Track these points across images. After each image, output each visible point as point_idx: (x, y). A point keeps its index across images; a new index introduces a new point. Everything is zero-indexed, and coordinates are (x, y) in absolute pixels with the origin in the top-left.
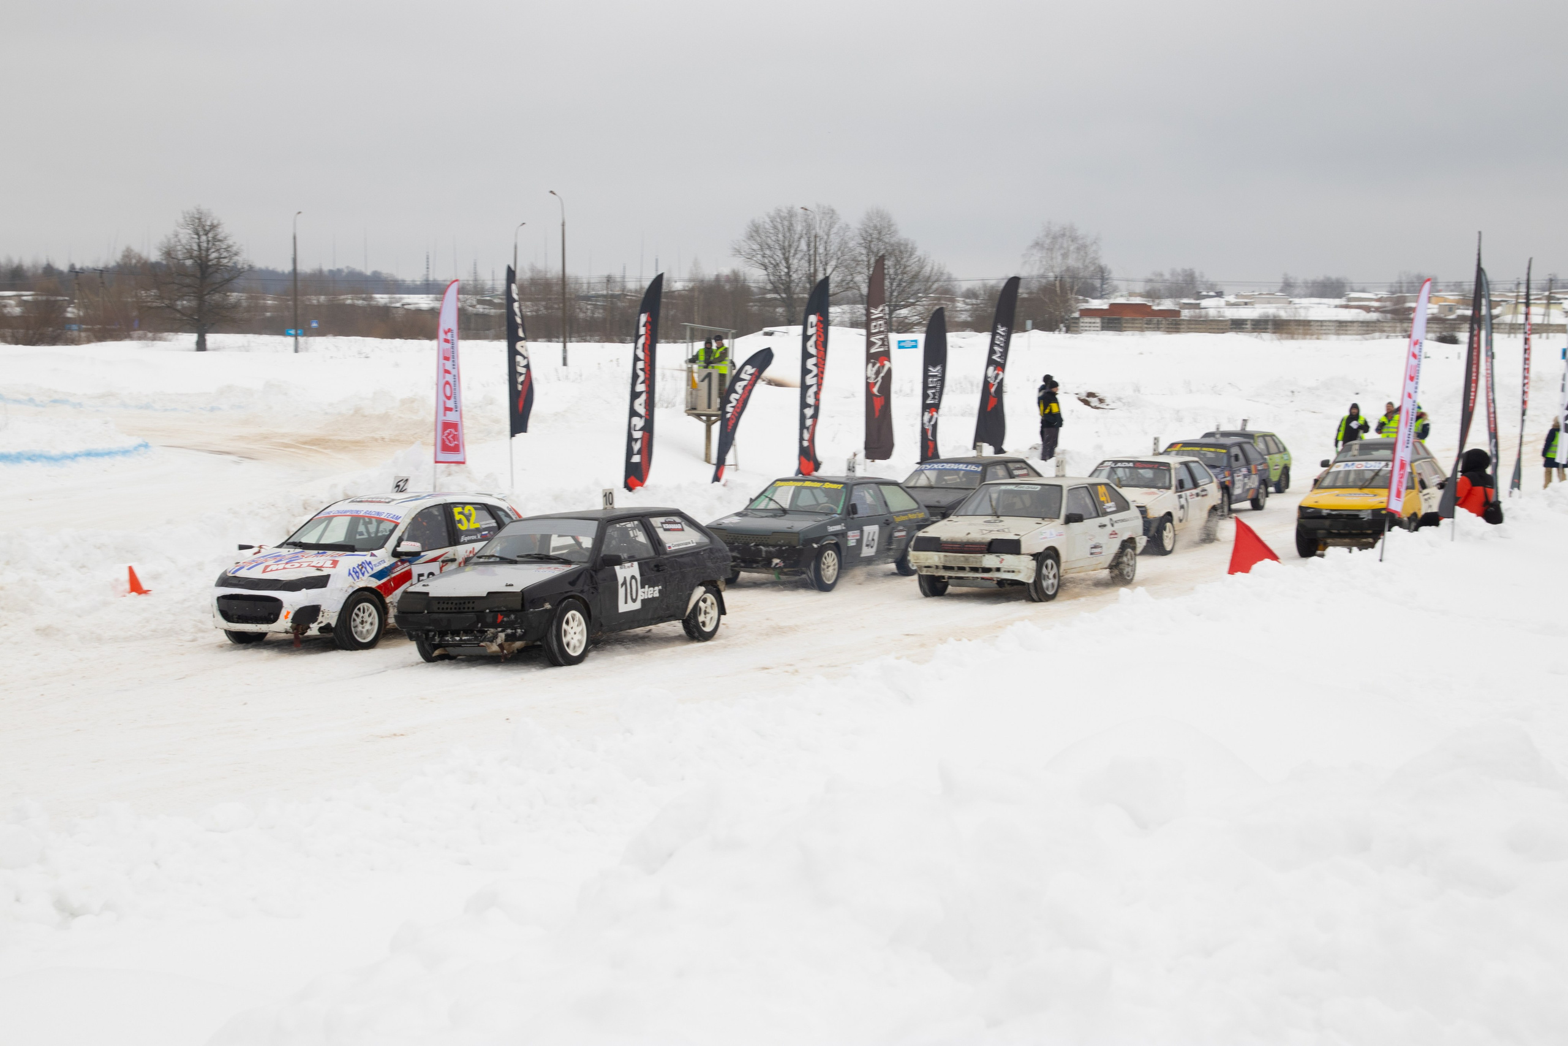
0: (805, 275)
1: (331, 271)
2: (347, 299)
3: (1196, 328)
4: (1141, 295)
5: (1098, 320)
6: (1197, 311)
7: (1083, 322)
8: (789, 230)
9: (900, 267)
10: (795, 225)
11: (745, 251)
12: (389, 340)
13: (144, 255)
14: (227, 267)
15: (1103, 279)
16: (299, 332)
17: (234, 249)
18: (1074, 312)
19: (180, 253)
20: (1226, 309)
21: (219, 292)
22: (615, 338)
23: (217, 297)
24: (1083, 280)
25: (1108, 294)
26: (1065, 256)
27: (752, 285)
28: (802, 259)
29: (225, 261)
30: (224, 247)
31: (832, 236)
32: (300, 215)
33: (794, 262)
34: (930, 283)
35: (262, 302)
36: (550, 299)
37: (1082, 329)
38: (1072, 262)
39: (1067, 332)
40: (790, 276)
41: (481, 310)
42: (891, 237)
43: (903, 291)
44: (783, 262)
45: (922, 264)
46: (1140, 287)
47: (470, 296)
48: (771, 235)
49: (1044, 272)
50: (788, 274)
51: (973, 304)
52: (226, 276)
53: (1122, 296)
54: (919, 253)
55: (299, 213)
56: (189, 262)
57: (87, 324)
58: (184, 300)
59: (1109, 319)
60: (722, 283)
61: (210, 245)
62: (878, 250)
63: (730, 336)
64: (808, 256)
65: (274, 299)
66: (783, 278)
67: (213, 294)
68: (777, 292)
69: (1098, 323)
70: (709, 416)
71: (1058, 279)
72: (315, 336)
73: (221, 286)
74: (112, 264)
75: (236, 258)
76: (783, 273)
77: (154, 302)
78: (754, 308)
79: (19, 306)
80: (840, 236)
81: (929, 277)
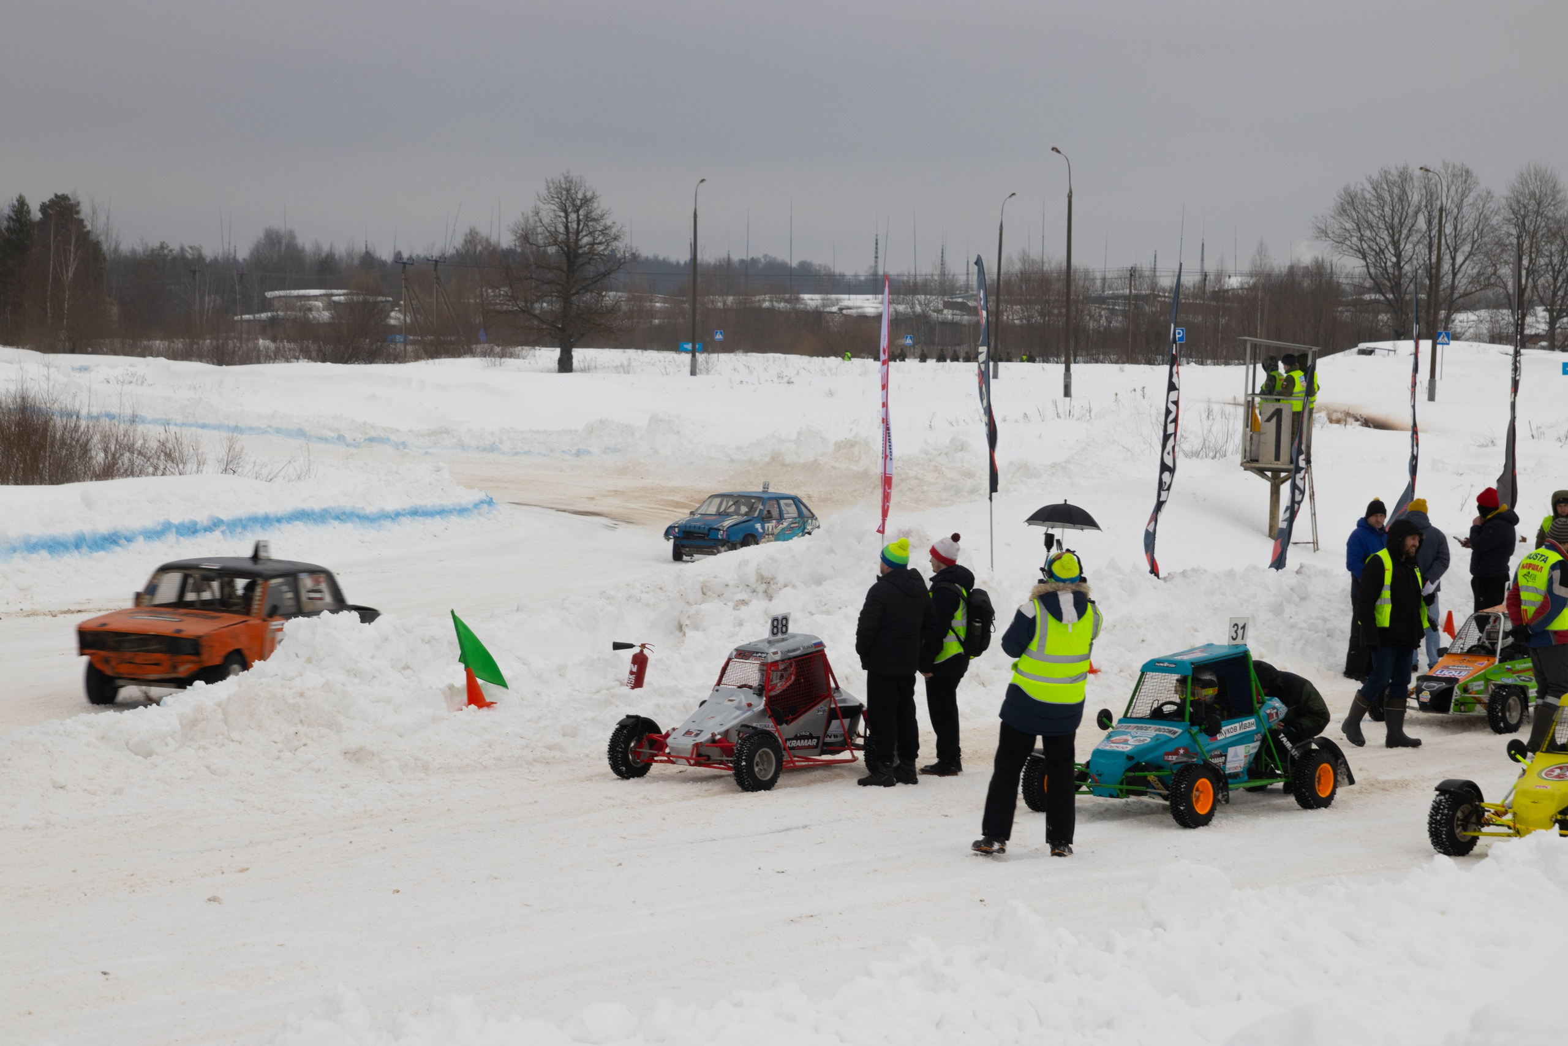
0: (1423, 267)
1: (742, 262)
2: (764, 300)
8: (1401, 200)
10: (1409, 194)
11: (1333, 232)
12: (821, 358)
13: (494, 239)
14: (603, 257)
16: (698, 346)
17: (614, 230)
19: (540, 237)
21: (592, 291)
22: (1140, 357)
23: (587, 297)
27: (1342, 280)
28: (1419, 242)
29: (602, 247)
30: (601, 228)
31: (1464, 210)
32: (704, 183)
33: (1408, 248)
35: (649, 303)
36: (1047, 302)
40: (1400, 268)
41: (950, 317)
42: (1557, 210)
44: (1390, 247)
47: (934, 297)
48: (1374, 208)
50: (1398, 265)
52: (602, 269)
55: (702, 181)
56: (552, 250)
57: (415, 334)
58: (545, 301)
60: (1298, 279)
61: (581, 227)
62: (1536, 231)
64: (1428, 238)
65: (665, 301)
66: (1390, 270)
67: (583, 293)
68: (1380, 292)
70: (1276, 472)
72: (718, 352)
73: (596, 281)
74: (450, 251)
75: (615, 244)
76: (1389, 264)
77: (504, 304)
78: (1345, 314)
79: (327, 310)
80: (1478, 209)
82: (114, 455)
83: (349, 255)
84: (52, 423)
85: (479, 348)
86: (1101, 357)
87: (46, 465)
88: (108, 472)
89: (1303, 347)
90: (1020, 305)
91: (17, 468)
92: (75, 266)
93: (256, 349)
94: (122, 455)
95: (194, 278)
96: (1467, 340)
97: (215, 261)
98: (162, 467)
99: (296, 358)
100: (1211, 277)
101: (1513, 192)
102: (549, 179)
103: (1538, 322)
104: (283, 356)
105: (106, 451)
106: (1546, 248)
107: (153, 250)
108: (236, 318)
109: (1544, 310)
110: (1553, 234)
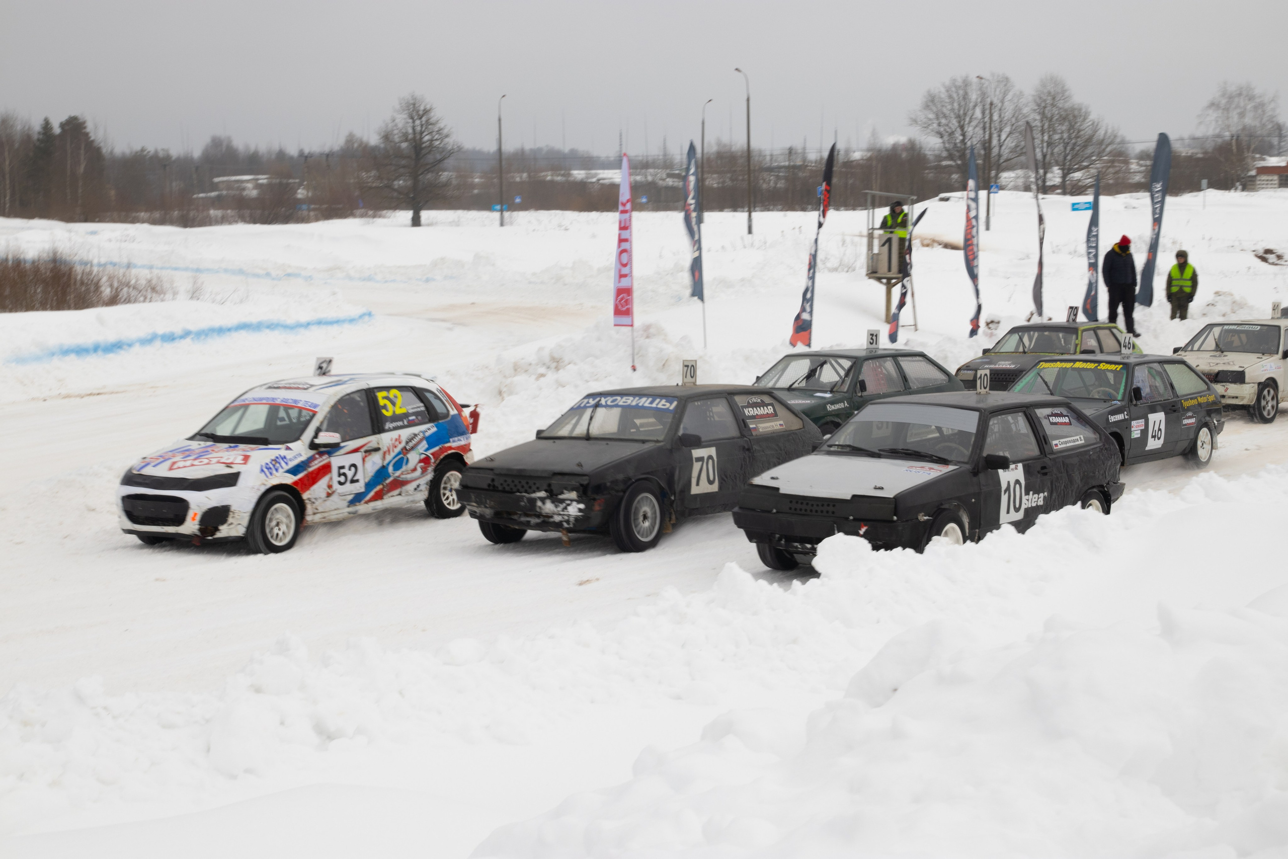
0: (980, 142)
1: (531, 150)
2: (547, 176)
5: (1276, 177)
7: (1260, 180)
8: (964, 98)
10: (970, 94)
11: (921, 121)
12: (585, 213)
13: (365, 139)
14: (439, 149)
15: (1280, 136)
16: (504, 207)
17: (445, 131)
18: (1249, 170)
19: (396, 137)
21: (432, 172)
22: (797, 207)
23: (429, 176)
24: (1260, 138)
25: (1285, 151)
26: (1242, 115)
27: (928, 153)
28: (976, 126)
29: (437, 143)
30: (437, 130)
31: (1006, 104)
32: (504, 98)
33: (969, 130)
34: (1103, 147)
35: (470, 180)
36: (735, 171)
37: (1261, 186)
38: (1248, 120)
39: (1243, 189)
40: (965, 144)
41: (670, 183)
42: (1065, 102)
43: (1077, 154)
44: (959, 130)
45: (1095, 128)
47: (660, 170)
48: (947, 104)
49: (1220, 132)
50: (963, 141)
51: (1146, 166)
52: (438, 157)
54: (1093, 116)
55: (504, 96)
56: (404, 145)
57: (315, 204)
58: (400, 180)
59: (1286, 176)
60: (899, 152)
61: (424, 129)
62: (1052, 116)
64: (982, 123)
65: (481, 177)
66: (959, 145)
67: (426, 174)
69: (1275, 180)
70: (889, 279)
71: (1235, 138)
72: (519, 211)
73: (435, 165)
74: (336, 148)
75: (447, 140)
76: (958, 141)
77: (374, 182)
78: (930, 175)
79: (256, 189)
80: (1014, 103)
81: (1103, 140)
82: (117, 290)
83: (269, 153)
84: (74, 269)
85: (358, 212)
86: (772, 207)
87: (71, 297)
88: (113, 301)
90: (716, 172)
91: (52, 300)
92: (84, 164)
93: (208, 216)
94: (122, 289)
95: (165, 170)
96: (1010, 190)
97: (178, 159)
98: (149, 297)
99: (235, 222)
100: (842, 152)
101: (1037, 92)
102: (401, 98)
103: (1055, 177)
104: (227, 221)
105: (111, 286)
106: (1059, 128)
107: (137, 153)
108: (194, 196)
109: (1059, 169)
110: (1063, 119)
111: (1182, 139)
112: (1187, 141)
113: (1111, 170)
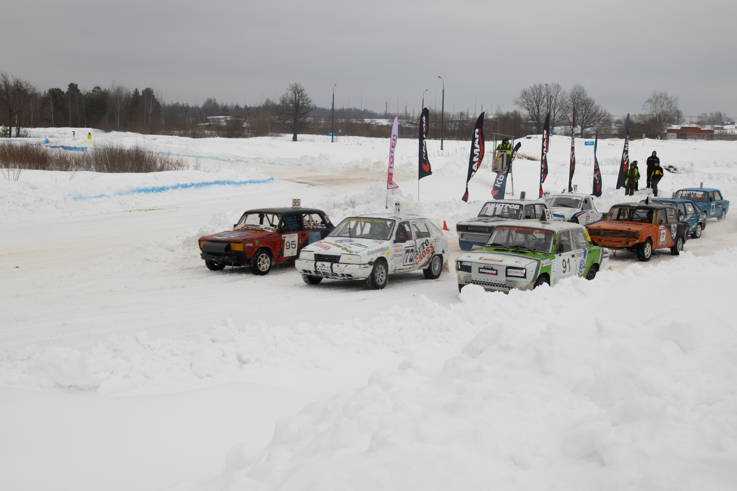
0: (545, 113)
1: (347, 109)
2: (353, 121)
3: (721, 138)
4: (696, 123)
5: (676, 134)
6: (722, 131)
8: (539, 93)
9: (587, 110)
10: (542, 92)
11: (520, 103)
12: (370, 138)
13: (274, 102)
14: (306, 107)
15: (679, 116)
16: (334, 134)
17: (309, 99)
18: (665, 131)
19: (288, 101)
20: (735, 130)
21: (303, 117)
22: (463, 139)
23: (302, 119)
24: (669, 116)
25: (681, 123)
26: (662, 106)
27: (523, 117)
28: (544, 106)
29: (305, 105)
30: (305, 99)
31: (558, 97)
32: (336, 86)
33: (541, 108)
36: (437, 122)
37: (669, 138)
38: (665, 108)
39: (661, 139)
40: (539, 114)
41: (408, 126)
42: (584, 97)
43: (588, 120)
44: (536, 107)
45: (597, 109)
46: (695, 120)
48: (531, 96)
49: (652, 113)
50: (538, 113)
51: (619, 127)
52: (306, 111)
53: (687, 124)
54: (595, 104)
56: (291, 105)
57: (251, 130)
58: (289, 120)
59: (680, 134)
60: (509, 116)
61: (300, 98)
62: (578, 103)
63: (512, 138)
64: (547, 105)
65: (324, 120)
66: (536, 114)
67: (300, 118)
68: (533, 120)
69: (675, 135)
71: (658, 116)
72: (340, 136)
73: (304, 115)
74: (261, 105)
75: (310, 103)
76: (536, 112)
77: (277, 121)
78: (523, 127)
79: (226, 122)
80: (561, 97)
81: (600, 114)
82: (163, 164)
83: (232, 106)
84: (145, 155)
85: (270, 134)
86: (452, 138)
87: (143, 167)
88: (161, 169)
89: (510, 136)
91: (135, 168)
92: (152, 109)
93: (205, 134)
94: (165, 164)
95: (186, 113)
96: (558, 135)
97: (193, 108)
98: (177, 168)
99: (216, 136)
101: (572, 92)
102: (290, 84)
103: (578, 130)
104: (212, 136)
105: (161, 163)
106: (581, 108)
107: (174, 104)
108: (199, 124)
109: (580, 126)
110: (583, 104)
111: (635, 116)
112: (637, 117)
113: (603, 128)
